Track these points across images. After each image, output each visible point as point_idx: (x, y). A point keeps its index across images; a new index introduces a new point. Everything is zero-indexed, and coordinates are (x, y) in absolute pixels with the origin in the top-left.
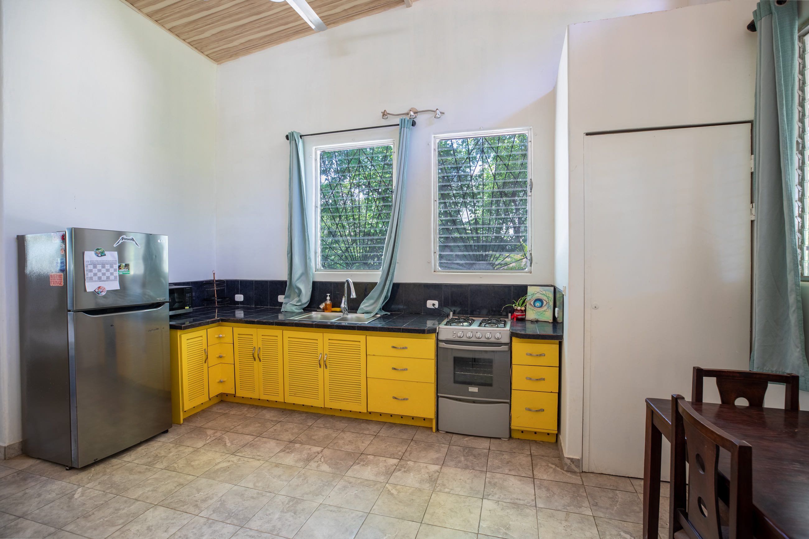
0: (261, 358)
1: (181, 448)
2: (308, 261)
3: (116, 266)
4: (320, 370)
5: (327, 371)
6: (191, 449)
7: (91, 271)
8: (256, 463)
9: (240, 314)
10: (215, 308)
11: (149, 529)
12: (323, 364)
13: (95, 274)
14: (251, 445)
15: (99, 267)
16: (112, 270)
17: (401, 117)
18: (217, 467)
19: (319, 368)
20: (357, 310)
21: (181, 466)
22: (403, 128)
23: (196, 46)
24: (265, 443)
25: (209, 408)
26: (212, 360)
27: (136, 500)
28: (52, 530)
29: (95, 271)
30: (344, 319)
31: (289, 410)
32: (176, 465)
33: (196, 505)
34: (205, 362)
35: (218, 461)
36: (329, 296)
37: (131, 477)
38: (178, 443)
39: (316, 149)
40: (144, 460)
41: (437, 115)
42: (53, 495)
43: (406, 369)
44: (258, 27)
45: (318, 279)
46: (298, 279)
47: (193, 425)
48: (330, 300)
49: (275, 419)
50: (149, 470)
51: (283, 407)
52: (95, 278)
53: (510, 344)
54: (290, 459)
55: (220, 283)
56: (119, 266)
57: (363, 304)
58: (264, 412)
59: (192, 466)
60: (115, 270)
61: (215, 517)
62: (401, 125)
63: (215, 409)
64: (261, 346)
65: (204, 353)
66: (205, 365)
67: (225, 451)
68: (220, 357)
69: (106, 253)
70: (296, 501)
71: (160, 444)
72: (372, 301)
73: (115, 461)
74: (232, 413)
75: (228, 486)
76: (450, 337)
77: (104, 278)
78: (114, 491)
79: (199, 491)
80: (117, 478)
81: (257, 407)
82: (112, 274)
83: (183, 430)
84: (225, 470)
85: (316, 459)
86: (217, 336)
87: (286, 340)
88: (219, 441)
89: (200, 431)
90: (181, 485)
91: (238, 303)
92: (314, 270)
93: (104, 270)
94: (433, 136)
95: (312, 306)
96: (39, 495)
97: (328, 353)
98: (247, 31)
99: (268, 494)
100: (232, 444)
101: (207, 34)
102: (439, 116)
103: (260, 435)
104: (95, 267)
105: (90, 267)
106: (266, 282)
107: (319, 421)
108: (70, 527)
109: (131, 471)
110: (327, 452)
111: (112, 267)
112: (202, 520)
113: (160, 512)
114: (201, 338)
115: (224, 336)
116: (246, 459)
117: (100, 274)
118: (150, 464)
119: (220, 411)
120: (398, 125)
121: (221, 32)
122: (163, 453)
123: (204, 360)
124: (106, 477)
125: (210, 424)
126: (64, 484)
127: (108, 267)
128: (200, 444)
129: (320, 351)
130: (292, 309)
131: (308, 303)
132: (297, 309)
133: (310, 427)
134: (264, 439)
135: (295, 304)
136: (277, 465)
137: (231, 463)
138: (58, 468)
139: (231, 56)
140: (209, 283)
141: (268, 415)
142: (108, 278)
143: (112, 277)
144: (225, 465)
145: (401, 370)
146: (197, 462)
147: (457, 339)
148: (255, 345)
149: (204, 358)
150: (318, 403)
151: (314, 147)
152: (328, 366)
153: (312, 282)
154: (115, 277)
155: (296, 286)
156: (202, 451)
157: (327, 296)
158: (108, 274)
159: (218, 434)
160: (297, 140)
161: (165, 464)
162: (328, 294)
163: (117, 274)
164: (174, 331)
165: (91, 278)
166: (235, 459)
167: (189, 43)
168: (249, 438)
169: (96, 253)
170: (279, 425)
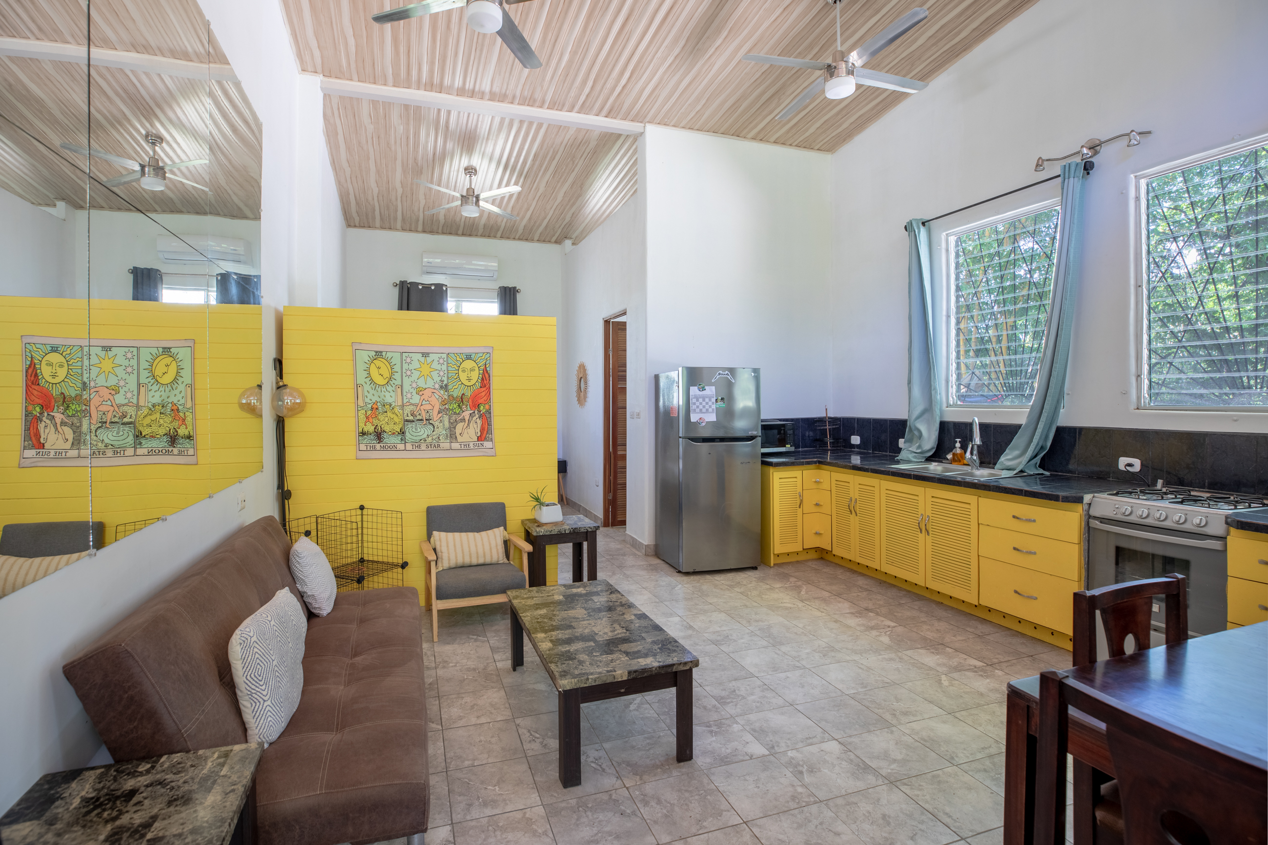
0: (858, 512)
1: (761, 584)
2: (933, 392)
3: (714, 400)
4: (922, 536)
5: (929, 539)
6: (768, 587)
7: (694, 404)
8: (818, 614)
9: (856, 460)
10: (828, 450)
11: (710, 621)
12: (923, 528)
13: (698, 407)
14: (824, 600)
15: (701, 400)
16: (710, 403)
17: (1064, 162)
18: (781, 605)
19: (919, 533)
20: (995, 464)
21: (753, 594)
22: (1066, 180)
23: (803, 146)
24: (839, 602)
25: (805, 561)
26: (808, 506)
27: (711, 604)
28: (658, 600)
29: (698, 404)
30: (972, 475)
31: (889, 584)
32: (749, 593)
33: (749, 622)
34: (800, 507)
35: (785, 601)
36: (960, 442)
37: (714, 590)
38: (762, 580)
39: (947, 234)
40: (728, 583)
41: (1133, 142)
42: (664, 583)
43: (1035, 553)
44: (865, 100)
45: (948, 418)
46: (918, 418)
47: (781, 570)
48: (960, 448)
49: (866, 587)
50: (729, 590)
51: (883, 578)
52: (698, 410)
53: (1223, 539)
54: (852, 622)
55: (834, 420)
56: (716, 400)
57: (1004, 457)
58: (859, 578)
59: (762, 598)
60: (713, 403)
61: (758, 633)
62: (1064, 176)
63: (810, 563)
64: (858, 497)
65: (798, 497)
66: (800, 511)
67: (796, 597)
68: (817, 505)
69: (706, 387)
70: (832, 649)
71: (746, 576)
72: (1017, 453)
73: (708, 577)
74: (825, 570)
75: (781, 619)
76: (1109, 513)
77: (704, 410)
78: (699, 594)
79: (756, 614)
80: (705, 587)
81: (854, 572)
82: (710, 407)
83: (772, 571)
84: (786, 608)
85: (881, 630)
86: (814, 480)
87: (883, 492)
88: (798, 588)
89: (785, 577)
90: (746, 606)
91: (853, 446)
92: (945, 405)
93: (704, 403)
94: (1132, 176)
95: (938, 455)
96: (657, 581)
97: (930, 515)
98: (854, 108)
99: (811, 636)
100: (807, 593)
101: (811, 131)
102: (1136, 143)
103: (839, 595)
104: (697, 400)
105: (694, 400)
106: (885, 421)
107: (917, 603)
108: (666, 603)
109: (716, 586)
110: (900, 629)
111: (710, 400)
112: (747, 631)
113: (723, 616)
114: (795, 480)
115: (822, 481)
116: (810, 608)
117: (701, 407)
118: (731, 586)
119: (814, 566)
120: (1059, 176)
121: (825, 122)
122: (745, 582)
123: (798, 504)
124: (699, 584)
125: (797, 574)
126: (672, 580)
127: (707, 400)
128: (778, 585)
129: (921, 511)
130: (908, 457)
131: (934, 450)
132: (915, 457)
133: (900, 604)
134: (840, 599)
135: (915, 451)
136: (836, 621)
137: (795, 606)
138: (672, 570)
139: (844, 140)
140: (821, 420)
141: (861, 581)
142: (707, 410)
143: (710, 410)
144: (789, 605)
145: (1027, 552)
146: (767, 597)
147: (1120, 517)
148: (852, 495)
149: (798, 502)
150: (919, 580)
151: (944, 234)
152: (931, 532)
153: (938, 423)
154: (713, 409)
155: (915, 426)
156: (777, 590)
157: (956, 442)
158: (707, 407)
159: (799, 583)
160: (916, 231)
161: (742, 590)
162: (958, 440)
163: (714, 407)
164: (766, 468)
165: (695, 410)
166: (800, 604)
167: (796, 146)
168: (826, 594)
169: (699, 388)
170: (865, 593)
